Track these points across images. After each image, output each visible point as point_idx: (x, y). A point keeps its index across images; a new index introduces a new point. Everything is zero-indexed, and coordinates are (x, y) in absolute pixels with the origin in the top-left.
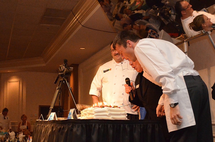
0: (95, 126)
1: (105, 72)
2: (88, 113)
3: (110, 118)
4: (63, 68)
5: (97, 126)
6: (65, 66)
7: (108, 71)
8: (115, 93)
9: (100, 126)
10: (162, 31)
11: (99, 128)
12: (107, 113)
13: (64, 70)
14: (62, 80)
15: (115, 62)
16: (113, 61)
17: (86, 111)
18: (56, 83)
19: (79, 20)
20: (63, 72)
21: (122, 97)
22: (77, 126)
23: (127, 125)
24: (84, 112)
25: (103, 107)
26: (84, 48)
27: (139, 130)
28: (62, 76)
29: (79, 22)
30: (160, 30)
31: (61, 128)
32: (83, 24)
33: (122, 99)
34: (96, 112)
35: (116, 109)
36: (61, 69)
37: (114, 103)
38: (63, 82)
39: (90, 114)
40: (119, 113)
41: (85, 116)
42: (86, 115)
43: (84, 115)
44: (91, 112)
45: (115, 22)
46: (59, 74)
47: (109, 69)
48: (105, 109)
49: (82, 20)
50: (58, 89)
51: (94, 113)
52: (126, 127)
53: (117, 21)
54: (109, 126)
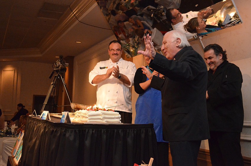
0: (88, 130)
1: (101, 68)
2: (82, 116)
3: (104, 122)
4: (58, 64)
5: (91, 132)
6: (61, 62)
7: (104, 68)
8: (109, 91)
9: (94, 131)
10: (155, 29)
11: (92, 133)
12: (101, 117)
13: (59, 66)
14: (57, 75)
15: (112, 62)
16: (110, 60)
17: (80, 113)
18: (50, 77)
19: (76, 15)
20: (58, 67)
21: (117, 95)
22: (70, 132)
23: (121, 130)
24: (77, 114)
25: (97, 110)
26: (80, 42)
27: (133, 135)
28: (57, 71)
29: (76, 17)
30: (153, 27)
31: (54, 130)
32: (80, 19)
33: (116, 98)
34: (90, 116)
35: (110, 112)
36: (56, 65)
37: (108, 101)
38: (58, 77)
39: (84, 117)
40: (113, 116)
41: (78, 118)
42: (80, 117)
43: (77, 116)
44: (85, 116)
45: (110, 16)
46: (54, 69)
47: (106, 67)
48: (99, 112)
49: (79, 16)
50: (52, 85)
51: (88, 116)
52: (120, 132)
53: (112, 16)
54: (103, 131)
